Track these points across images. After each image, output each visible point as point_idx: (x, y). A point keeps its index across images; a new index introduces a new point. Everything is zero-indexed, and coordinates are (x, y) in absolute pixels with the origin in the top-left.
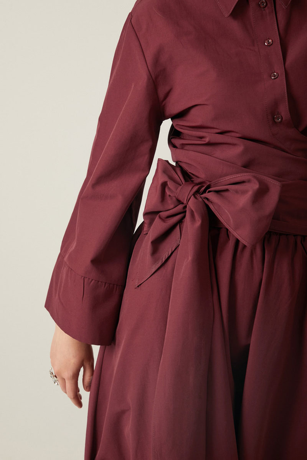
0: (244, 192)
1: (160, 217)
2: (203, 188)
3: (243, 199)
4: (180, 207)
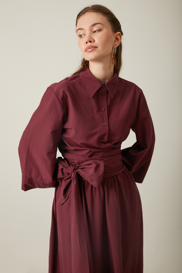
0: (91, 168)
1: (64, 180)
2: (76, 167)
3: (91, 171)
4: (70, 175)
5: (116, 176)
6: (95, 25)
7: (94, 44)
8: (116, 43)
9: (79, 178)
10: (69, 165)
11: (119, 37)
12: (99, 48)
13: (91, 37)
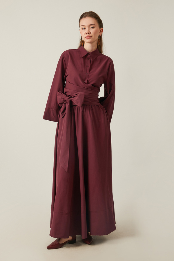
5: (92, 105)
6: (91, 25)
7: (90, 35)
8: (100, 33)
9: (71, 102)
10: (67, 96)
11: (102, 30)
12: (93, 37)
13: (89, 31)
